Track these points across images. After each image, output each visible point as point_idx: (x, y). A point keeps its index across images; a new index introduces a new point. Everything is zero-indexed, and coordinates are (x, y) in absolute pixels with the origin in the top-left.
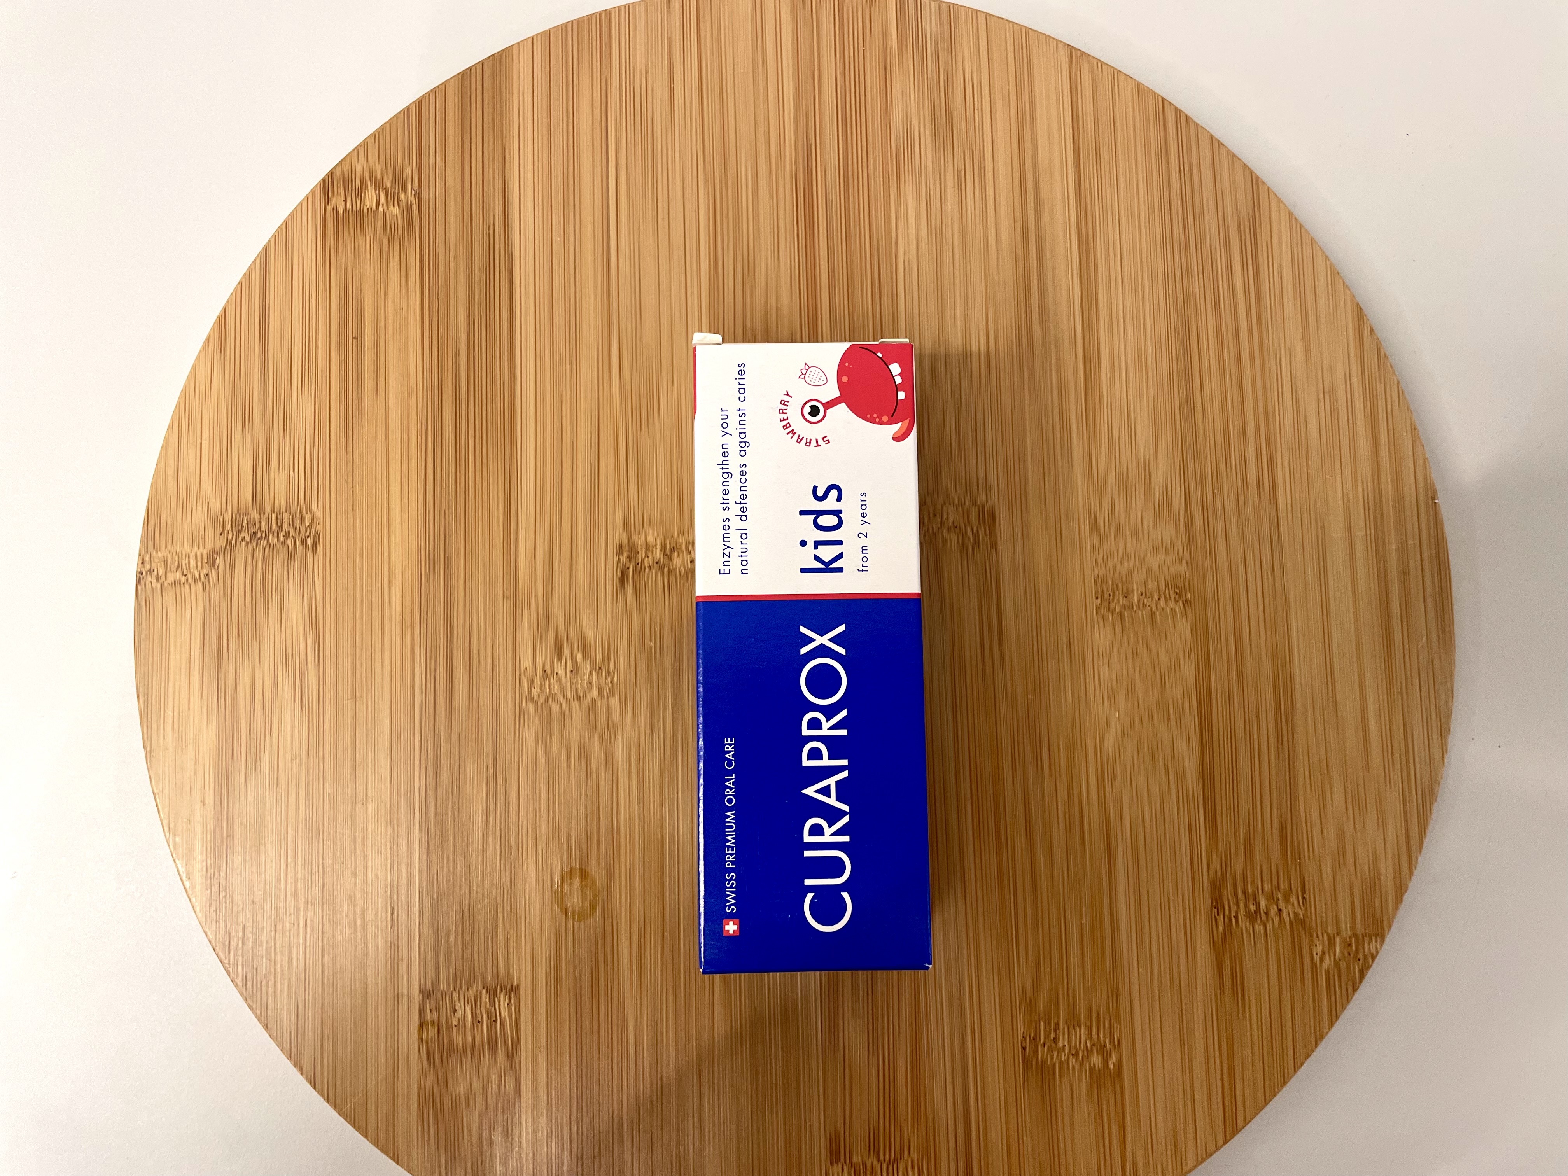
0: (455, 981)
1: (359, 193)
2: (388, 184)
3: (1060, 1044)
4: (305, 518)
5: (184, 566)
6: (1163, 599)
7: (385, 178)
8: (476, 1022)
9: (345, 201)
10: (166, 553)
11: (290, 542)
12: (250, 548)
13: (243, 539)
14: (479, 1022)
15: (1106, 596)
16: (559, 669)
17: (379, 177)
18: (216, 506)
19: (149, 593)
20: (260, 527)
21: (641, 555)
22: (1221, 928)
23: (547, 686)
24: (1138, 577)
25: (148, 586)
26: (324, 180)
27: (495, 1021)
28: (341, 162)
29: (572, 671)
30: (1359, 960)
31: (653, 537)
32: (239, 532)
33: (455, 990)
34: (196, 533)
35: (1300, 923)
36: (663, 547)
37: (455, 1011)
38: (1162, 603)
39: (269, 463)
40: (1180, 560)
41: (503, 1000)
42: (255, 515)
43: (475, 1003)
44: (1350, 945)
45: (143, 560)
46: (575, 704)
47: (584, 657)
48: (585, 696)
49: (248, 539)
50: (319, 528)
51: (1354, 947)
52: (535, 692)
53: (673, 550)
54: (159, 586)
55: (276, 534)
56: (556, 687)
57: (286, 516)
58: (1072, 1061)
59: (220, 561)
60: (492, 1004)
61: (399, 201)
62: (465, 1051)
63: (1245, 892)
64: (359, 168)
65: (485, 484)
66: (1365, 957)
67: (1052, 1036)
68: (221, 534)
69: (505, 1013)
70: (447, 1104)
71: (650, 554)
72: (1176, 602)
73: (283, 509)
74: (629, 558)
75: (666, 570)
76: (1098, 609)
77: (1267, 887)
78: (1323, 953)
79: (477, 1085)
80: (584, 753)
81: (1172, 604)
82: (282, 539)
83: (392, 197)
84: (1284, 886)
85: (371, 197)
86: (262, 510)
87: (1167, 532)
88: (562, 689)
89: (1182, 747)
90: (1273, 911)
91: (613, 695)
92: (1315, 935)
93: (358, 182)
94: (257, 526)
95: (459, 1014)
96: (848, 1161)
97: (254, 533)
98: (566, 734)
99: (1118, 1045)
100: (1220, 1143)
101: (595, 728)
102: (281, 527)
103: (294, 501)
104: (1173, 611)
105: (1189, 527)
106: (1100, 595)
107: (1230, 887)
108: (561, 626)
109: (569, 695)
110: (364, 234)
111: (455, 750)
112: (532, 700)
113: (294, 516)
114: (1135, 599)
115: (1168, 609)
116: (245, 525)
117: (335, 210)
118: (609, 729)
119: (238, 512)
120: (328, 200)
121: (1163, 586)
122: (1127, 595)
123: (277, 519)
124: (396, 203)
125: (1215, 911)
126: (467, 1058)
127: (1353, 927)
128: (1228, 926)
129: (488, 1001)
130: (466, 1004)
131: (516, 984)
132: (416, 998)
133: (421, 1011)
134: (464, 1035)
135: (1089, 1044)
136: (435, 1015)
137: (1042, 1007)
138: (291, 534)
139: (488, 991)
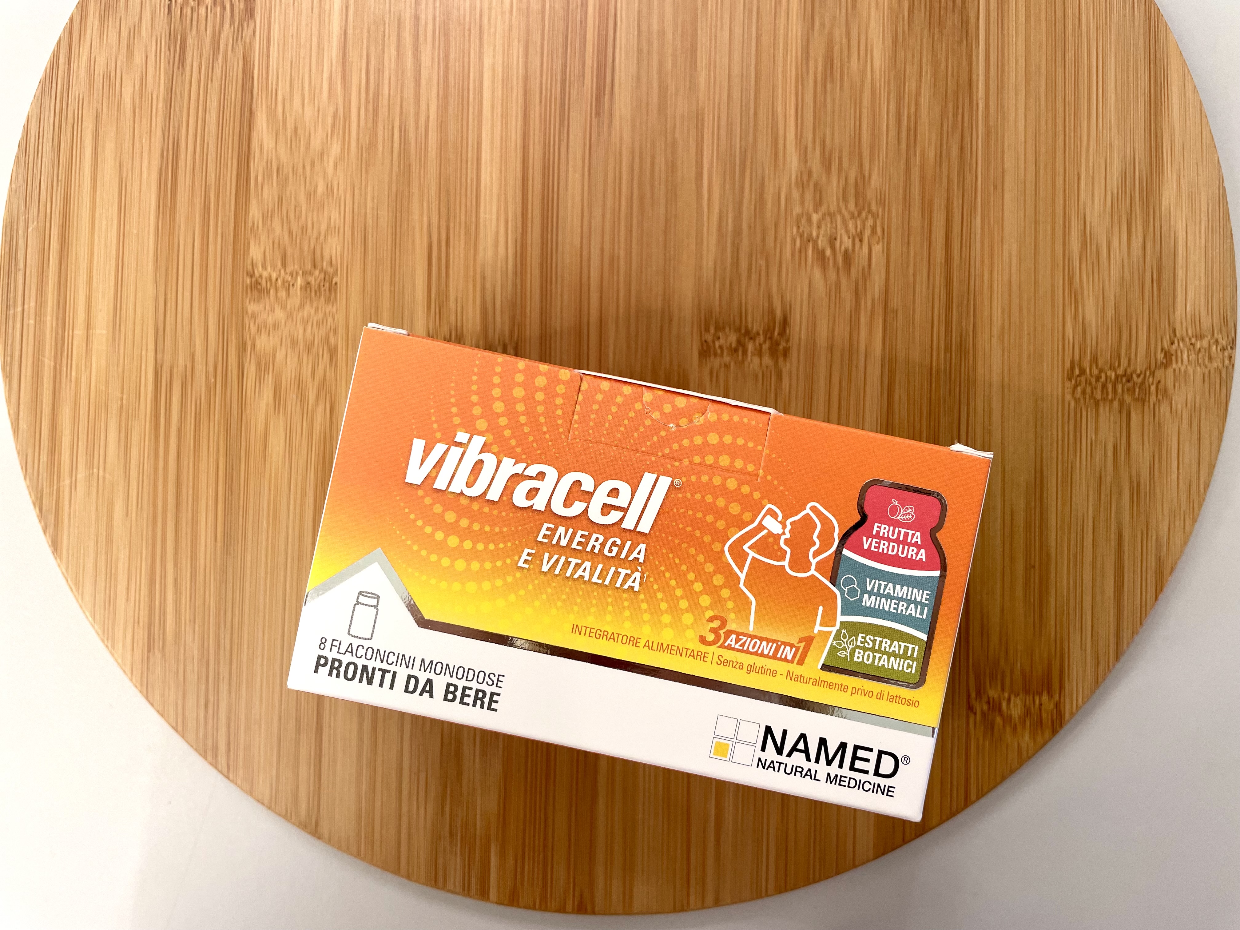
1: (1027, 712)
2: (999, 720)
4: (1081, 393)
5: (1193, 352)
6: (274, 280)
7: (1001, 726)
9: (1041, 704)
10: (1209, 365)
11: (1095, 372)
12: (1132, 368)
13: (1139, 376)
15: (327, 285)
16: (847, 243)
18: (1164, 409)
19: (1224, 329)
20: (1123, 387)
21: (766, 347)
23: (859, 226)
24: (295, 301)
25: (1225, 335)
26: (1061, 726)
29: (835, 239)
31: (753, 363)
32: (1143, 382)
34: (1182, 385)
36: (745, 352)
38: (274, 276)
39: (1115, 448)
40: (254, 316)
42: (1128, 399)
45: (1230, 361)
46: (833, 208)
47: (823, 252)
48: (824, 217)
49: (1135, 376)
50: (1068, 384)
52: (870, 222)
53: (736, 350)
54: (1216, 335)
55: (1109, 380)
56: (851, 225)
57: (1099, 396)
59: (1160, 356)
61: (988, 703)
63: (224, 8)
64: (1027, 737)
68: (1159, 382)
71: (758, 347)
72: (261, 276)
73: (1101, 405)
74: (778, 344)
75: (743, 331)
76: (335, 273)
77: (203, 11)
80: (827, 164)
81: (265, 274)
82: (1103, 375)
83: (995, 706)
84: (188, 10)
85: (1016, 709)
86: (1122, 403)
87: (264, 343)
88: (845, 223)
89: (268, 142)
91: (797, 216)
93: (1028, 723)
94: (1125, 388)
97: (1129, 381)
98: (842, 182)
101: (816, 185)
102: (1104, 386)
103: (1092, 413)
104: (264, 267)
105: (242, 348)
106: (333, 287)
107: (237, 10)
108: (844, 282)
109: (839, 218)
110: (1022, 670)
111: (945, 172)
112: (873, 216)
113: (1092, 396)
114: (299, 281)
115: (269, 269)
116: (1137, 390)
117: (1051, 696)
118: (803, 184)
119: (1143, 401)
120: (1057, 705)
121: (272, 292)
122: (307, 285)
123: (1107, 394)
124: (991, 700)
138: (1094, 378)
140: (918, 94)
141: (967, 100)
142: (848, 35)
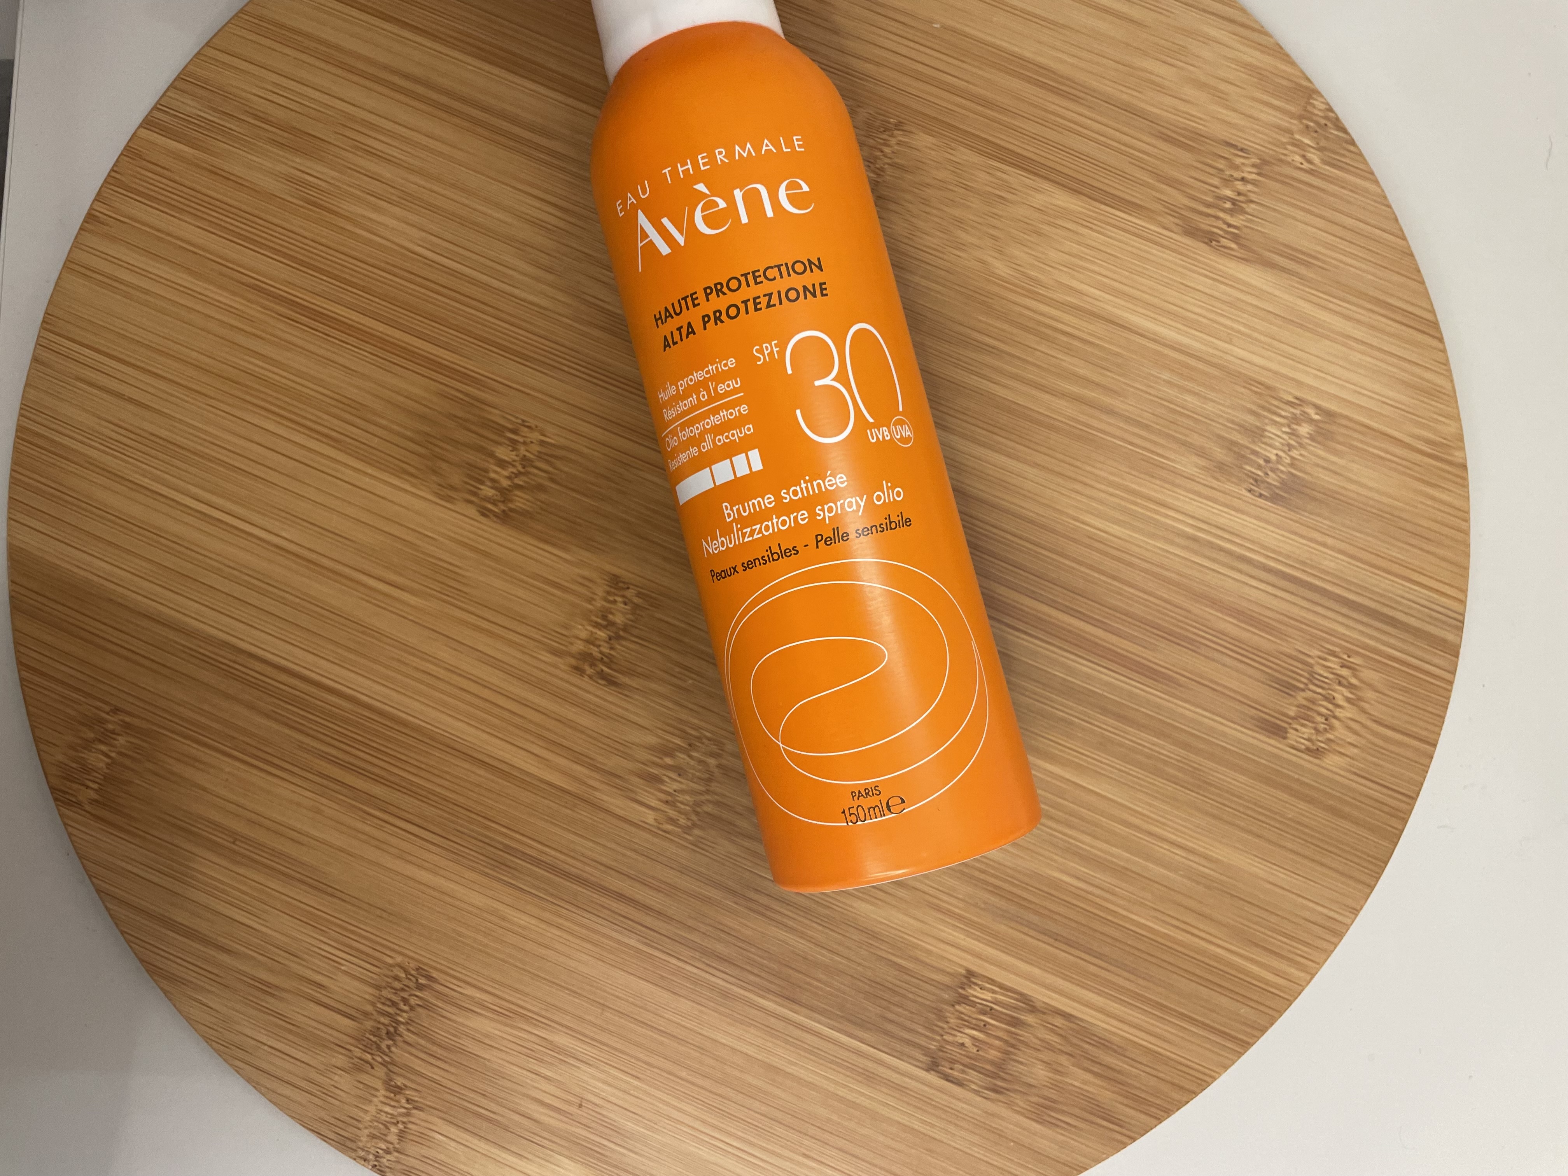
0: (933, 1031)
1: (86, 769)
2: (91, 735)
3: (1274, 458)
4: (397, 976)
5: (387, 1119)
7: (83, 736)
8: (983, 1028)
9: (88, 787)
10: (366, 1132)
11: (413, 1001)
12: (401, 1044)
14: (985, 1026)
16: (671, 786)
17: (79, 741)
18: (340, 1060)
19: (399, 1167)
20: (384, 1024)
21: (594, 651)
22: (1233, 246)
23: (682, 806)
25: (393, 1165)
26: (56, 800)
27: (991, 1009)
28: (46, 774)
29: (679, 775)
30: (1326, 125)
31: (583, 630)
32: (379, 1048)
33: (942, 1036)
34: (359, 1092)
35: (1263, 165)
36: (597, 625)
37: (963, 1044)
39: (321, 986)
41: (975, 992)
43: (965, 1022)
44: (1307, 127)
45: (361, 1158)
46: (714, 786)
47: (672, 756)
48: (710, 773)
49: (390, 1042)
50: (413, 965)
51: (1312, 124)
52: (682, 821)
53: (604, 617)
54: (396, 1154)
55: (398, 1012)
56: (688, 798)
57: (385, 993)
58: (1295, 453)
59: (399, 1081)
61: (113, 732)
62: (1007, 1053)
63: (1209, 205)
64: (60, 757)
65: (448, 777)
66: (1326, 118)
67: (1262, 462)
68: (372, 1068)
69: (988, 996)
70: (1052, 1094)
71: (598, 643)
72: (892, 136)
73: (376, 992)
74: (592, 665)
75: (621, 633)
77: (1216, 181)
78: (1304, 157)
79: (1047, 1056)
81: (893, 141)
82: (406, 1008)
83: (106, 737)
84: (1221, 164)
85: (96, 760)
86: (366, 1014)
88: (692, 792)
89: (1039, 199)
90: (1240, 186)
91: (722, 743)
92: (1283, 157)
93: (74, 765)
94: (381, 1026)
95: (967, 1041)
96: (1290, 721)
97: (387, 1033)
99: (1301, 402)
100: (1440, 346)
102: (394, 1004)
103: (373, 978)
104: (899, 143)
107: (1197, 217)
108: (630, 765)
109: (701, 788)
110: (132, 784)
111: (703, 928)
112: (689, 828)
113: (388, 985)
115: (896, 147)
116: (374, 1039)
117: (92, 802)
119: (358, 1040)
120: (79, 804)
123: (383, 1004)
124: (114, 736)
125: (1214, 243)
126: (1015, 1054)
127: (1291, 115)
128: (1235, 238)
129: (968, 1007)
130: (962, 1030)
131: (964, 972)
132: (932, 1078)
133: (947, 1078)
134: (991, 1046)
135: (1287, 430)
136: (958, 1066)
137: (1228, 459)
138: (406, 996)
139: (959, 1003)
140: (802, 935)
141: (772, 987)
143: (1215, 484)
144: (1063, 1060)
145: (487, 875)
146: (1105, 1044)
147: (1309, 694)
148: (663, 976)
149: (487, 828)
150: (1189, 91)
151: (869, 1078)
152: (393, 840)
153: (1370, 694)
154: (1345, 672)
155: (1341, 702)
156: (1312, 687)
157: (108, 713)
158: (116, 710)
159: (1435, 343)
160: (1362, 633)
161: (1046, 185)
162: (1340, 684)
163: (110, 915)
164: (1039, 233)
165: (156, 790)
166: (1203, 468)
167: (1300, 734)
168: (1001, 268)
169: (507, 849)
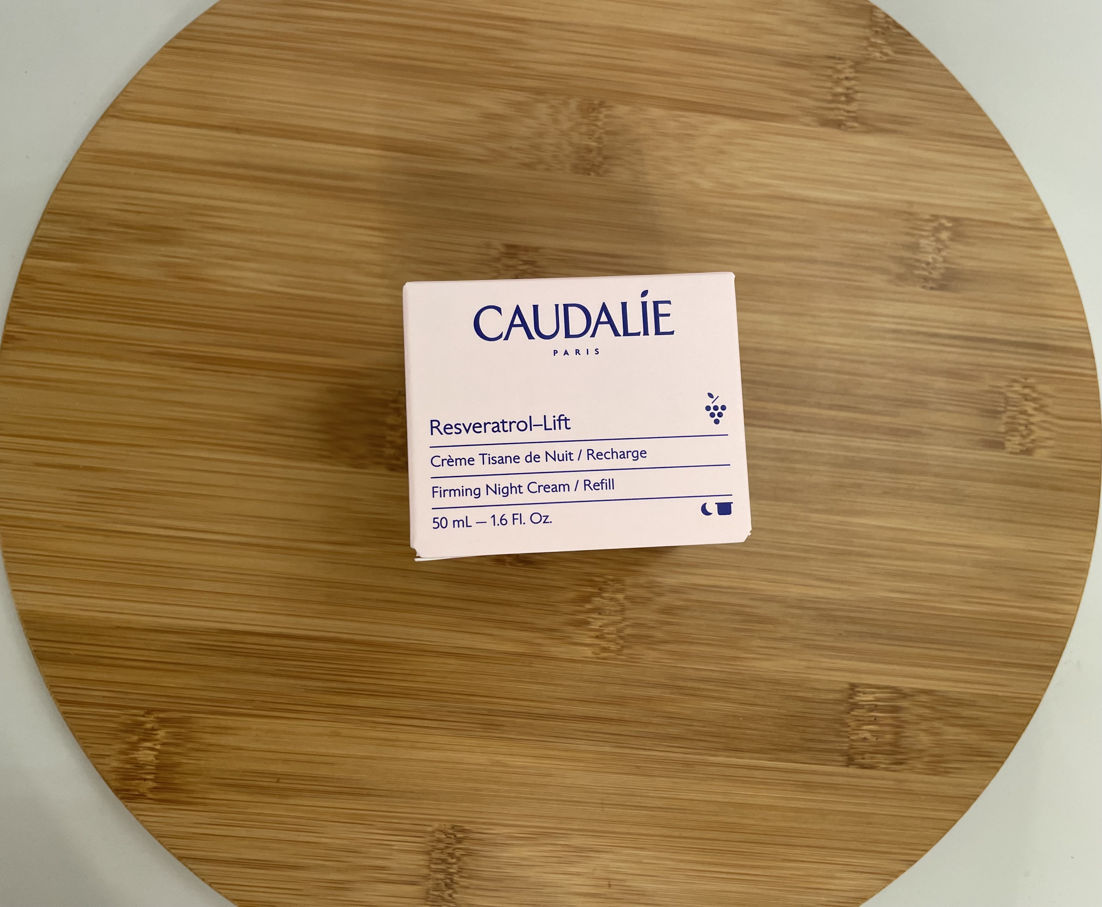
0: (842, 736)
1: (139, 766)
2: (135, 738)
3: (931, 260)
4: (438, 838)
6: (595, 123)
7: (129, 740)
8: (875, 721)
9: (145, 780)
11: (458, 853)
12: (459, 890)
13: (450, 896)
14: (875, 719)
15: (588, 167)
16: (596, 625)
17: (125, 746)
20: (441, 879)
22: (856, 125)
23: (610, 636)
24: (576, 138)
26: (121, 798)
27: (876, 706)
28: (106, 781)
29: (600, 614)
30: (888, 28)
32: (443, 899)
33: (849, 737)
35: (857, 65)
37: (865, 739)
38: (599, 123)
39: (383, 868)
40: (566, 104)
41: (860, 698)
42: (430, 884)
43: (861, 721)
44: (877, 32)
46: (628, 614)
47: (589, 602)
48: (622, 605)
49: (450, 892)
50: (448, 825)
51: (879, 29)
52: (613, 647)
55: (449, 866)
56: (611, 628)
57: (434, 855)
58: (944, 253)
60: (862, 707)
61: (153, 729)
63: (830, 102)
64: (115, 764)
65: (429, 673)
66: (887, 22)
67: (924, 265)
69: (870, 697)
70: (937, 751)
72: (599, 112)
73: (426, 857)
76: (598, 175)
77: (829, 84)
78: (881, 52)
79: (924, 726)
80: (667, 610)
81: (601, 116)
82: (454, 861)
83: (148, 735)
84: (829, 72)
85: (146, 755)
86: (426, 877)
87: (542, 110)
88: (614, 623)
89: (714, 129)
90: (846, 83)
91: (623, 580)
92: (867, 56)
93: (128, 766)
94: (439, 882)
95: (868, 735)
96: (1003, 435)
97: (446, 885)
98: (651, 624)
99: (936, 217)
100: (1011, 154)
101: (649, 599)
102: (444, 861)
103: (420, 847)
104: (607, 116)
105: (538, 92)
106: (587, 171)
107: (826, 112)
108: (562, 619)
109: (618, 618)
110: (179, 764)
111: (655, 720)
112: (620, 650)
113: (435, 848)
114: (594, 144)
115: (605, 120)
116: (437, 893)
117: (153, 790)
118: (650, 587)
119: (425, 899)
120: (142, 796)
121: (586, 121)
122: (590, 150)
123: (436, 864)
124: (155, 732)
125: (843, 127)
126: (903, 732)
127: (864, 27)
128: (855, 119)
129: (859, 711)
130: (861, 728)
131: (848, 686)
132: (852, 770)
133: (863, 767)
134: (884, 732)
135: (933, 239)
136: (868, 755)
137: (902, 270)
138: (452, 852)
139: (852, 710)
140: (726, 700)
141: (719, 746)
142: (784, 639)
143: (899, 289)
144: (936, 724)
145: (481, 737)
146: (959, 703)
147: (1009, 414)
148: (637, 766)
149: (471, 702)
150: (791, 29)
151: (809, 786)
152: (401, 736)
153: (1048, 401)
154: (1027, 391)
155: (1031, 411)
156: (1009, 408)
157: (144, 716)
158: (149, 712)
159: (1007, 153)
160: (1028, 361)
161: (716, 118)
162: (1026, 400)
163: (195, 874)
164: (723, 152)
165: (203, 762)
166: (889, 281)
167: (1014, 442)
168: (706, 184)
169: (491, 713)
